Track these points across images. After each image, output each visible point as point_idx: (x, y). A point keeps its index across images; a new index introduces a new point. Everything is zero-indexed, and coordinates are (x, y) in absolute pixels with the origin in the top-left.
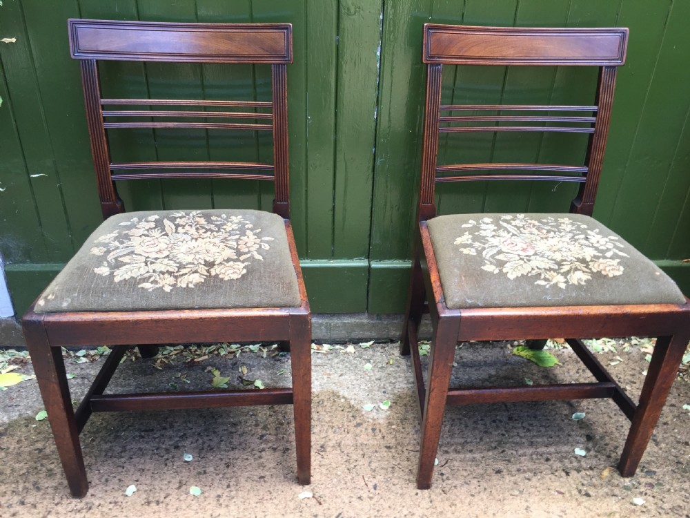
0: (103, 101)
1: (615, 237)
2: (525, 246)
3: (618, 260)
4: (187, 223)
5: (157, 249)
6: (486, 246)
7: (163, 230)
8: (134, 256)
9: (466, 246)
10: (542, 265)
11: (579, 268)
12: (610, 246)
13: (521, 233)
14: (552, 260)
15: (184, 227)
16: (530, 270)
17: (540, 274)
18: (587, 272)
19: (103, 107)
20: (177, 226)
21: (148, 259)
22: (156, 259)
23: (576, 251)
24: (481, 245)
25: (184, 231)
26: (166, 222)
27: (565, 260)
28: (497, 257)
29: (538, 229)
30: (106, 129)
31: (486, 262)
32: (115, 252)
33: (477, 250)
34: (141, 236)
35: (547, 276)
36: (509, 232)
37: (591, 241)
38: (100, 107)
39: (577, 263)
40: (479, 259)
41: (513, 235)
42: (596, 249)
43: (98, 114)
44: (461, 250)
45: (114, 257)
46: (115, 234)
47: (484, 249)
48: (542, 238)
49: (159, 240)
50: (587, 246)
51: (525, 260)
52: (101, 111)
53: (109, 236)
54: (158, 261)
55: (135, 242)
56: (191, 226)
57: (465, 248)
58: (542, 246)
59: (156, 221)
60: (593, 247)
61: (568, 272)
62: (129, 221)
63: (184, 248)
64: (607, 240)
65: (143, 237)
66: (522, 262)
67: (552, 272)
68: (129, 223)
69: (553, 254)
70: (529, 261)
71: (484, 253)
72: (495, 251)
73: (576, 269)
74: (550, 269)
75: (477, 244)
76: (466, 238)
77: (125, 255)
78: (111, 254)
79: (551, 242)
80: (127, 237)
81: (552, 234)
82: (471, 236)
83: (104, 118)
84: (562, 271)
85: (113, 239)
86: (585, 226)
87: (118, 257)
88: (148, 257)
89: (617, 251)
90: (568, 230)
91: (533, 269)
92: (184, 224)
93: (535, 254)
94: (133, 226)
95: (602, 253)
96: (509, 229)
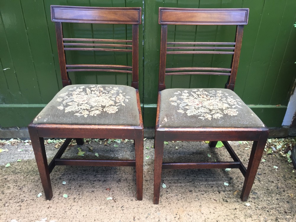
0: (64, 39)
1: (239, 99)
2: (198, 103)
5: (83, 100)
7: (86, 92)
8: (73, 102)
12: (236, 103)
13: (199, 97)
14: (208, 109)
18: (222, 114)
19: (64, 42)
21: (79, 104)
22: (82, 104)
23: (220, 105)
26: (87, 89)
30: (65, 51)
32: (66, 100)
34: (77, 94)
38: (63, 41)
41: (196, 98)
42: (229, 104)
43: (62, 44)
45: (66, 102)
46: (67, 93)
49: (84, 96)
50: (225, 103)
52: (63, 43)
53: (64, 94)
54: (83, 105)
55: (74, 97)
59: (83, 89)
60: (228, 103)
62: (73, 88)
63: (93, 100)
64: (235, 101)
65: (77, 95)
68: (72, 89)
72: (185, 104)
75: (178, 101)
77: (70, 102)
78: (64, 101)
80: (72, 95)
81: (212, 98)
83: (64, 46)
85: (66, 95)
86: (228, 95)
87: (67, 103)
88: (79, 103)
94: (74, 90)
95: (231, 106)
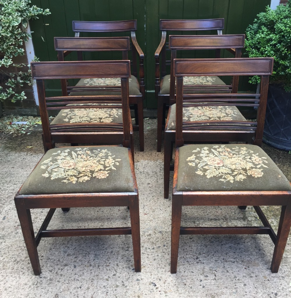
3: (262, 169)
4: (82, 153)
6: (201, 162)
9: (191, 161)
10: (225, 172)
11: (242, 173)
15: (81, 155)
16: (218, 173)
17: (222, 176)
20: (78, 155)
24: (199, 161)
25: (80, 157)
27: (236, 169)
28: (204, 167)
29: (229, 153)
31: (198, 169)
33: (196, 163)
35: (225, 177)
36: (214, 154)
37: (252, 160)
39: (242, 171)
40: (196, 168)
44: (188, 163)
47: (199, 163)
48: (229, 158)
51: (217, 169)
56: (84, 155)
57: (191, 162)
58: (228, 162)
61: (236, 175)
66: (215, 170)
67: (228, 175)
69: (231, 166)
70: (219, 169)
71: (199, 165)
73: (241, 174)
74: (228, 173)
76: (193, 158)
79: (233, 159)
82: (195, 157)
84: (233, 174)
89: (263, 165)
90: (243, 154)
91: (219, 173)
92: (81, 154)
93: (223, 166)
96: (215, 153)
